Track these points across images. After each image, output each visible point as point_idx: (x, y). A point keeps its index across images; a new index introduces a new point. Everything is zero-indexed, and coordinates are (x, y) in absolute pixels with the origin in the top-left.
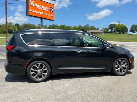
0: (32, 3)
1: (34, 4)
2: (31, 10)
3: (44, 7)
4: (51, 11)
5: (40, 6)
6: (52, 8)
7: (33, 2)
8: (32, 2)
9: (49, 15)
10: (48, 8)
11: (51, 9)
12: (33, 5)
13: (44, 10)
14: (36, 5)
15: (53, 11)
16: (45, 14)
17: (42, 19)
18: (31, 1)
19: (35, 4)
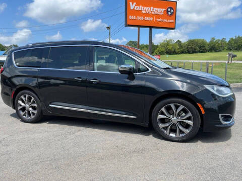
0: (132, 6)
1: (136, 7)
2: (130, 17)
3: (155, 9)
4: (170, 13)
5: (147, 8)
6: (171, 8)
7: (135, 4)
8: (133, 4)
9: (165, 20)
10: (163, 9)
11: (169, 9)
12: (135, 9)
13: (156, 13)
14: (140, 8)
15: (172, 14)
16: (156, 20)
17: (151, 28)
18: (131, 3)
19: (138, 7)
